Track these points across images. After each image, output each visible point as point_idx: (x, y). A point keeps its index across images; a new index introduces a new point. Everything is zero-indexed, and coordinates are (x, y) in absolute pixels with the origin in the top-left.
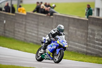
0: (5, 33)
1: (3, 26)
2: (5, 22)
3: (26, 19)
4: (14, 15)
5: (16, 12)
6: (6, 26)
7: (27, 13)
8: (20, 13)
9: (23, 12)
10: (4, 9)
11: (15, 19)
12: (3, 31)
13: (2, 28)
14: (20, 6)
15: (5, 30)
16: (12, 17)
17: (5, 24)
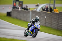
0: (45, 24)
1: (45, 19)
2: (46, 17)
3: (58, 16)
4: (51, 13)
5: (53, 12)
6: (46, 20)
7: (59, 12)
8: (55, 12)
9: (57, 12)
10: (45, 9)
11: (52, 16)
12: (44, 23)
13: (44, 21)
14: (55, 8)
15: (46, 22)
16: (50, 14)
17: (46, 19)
